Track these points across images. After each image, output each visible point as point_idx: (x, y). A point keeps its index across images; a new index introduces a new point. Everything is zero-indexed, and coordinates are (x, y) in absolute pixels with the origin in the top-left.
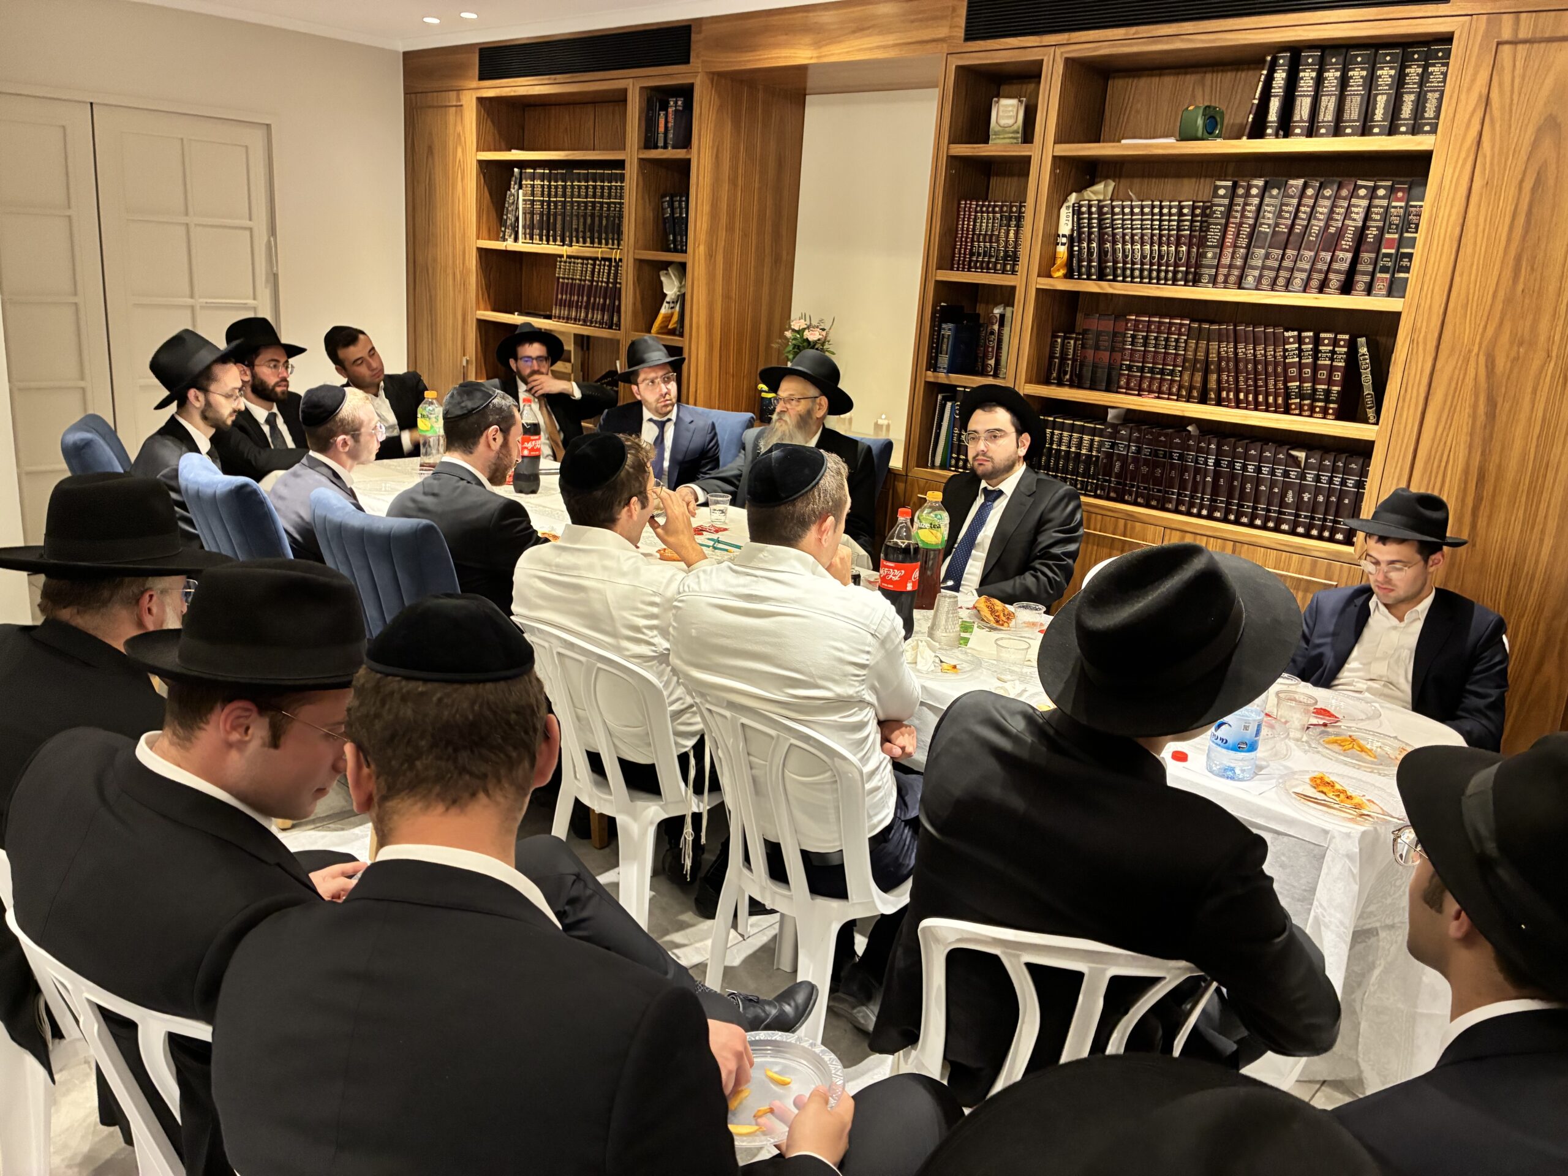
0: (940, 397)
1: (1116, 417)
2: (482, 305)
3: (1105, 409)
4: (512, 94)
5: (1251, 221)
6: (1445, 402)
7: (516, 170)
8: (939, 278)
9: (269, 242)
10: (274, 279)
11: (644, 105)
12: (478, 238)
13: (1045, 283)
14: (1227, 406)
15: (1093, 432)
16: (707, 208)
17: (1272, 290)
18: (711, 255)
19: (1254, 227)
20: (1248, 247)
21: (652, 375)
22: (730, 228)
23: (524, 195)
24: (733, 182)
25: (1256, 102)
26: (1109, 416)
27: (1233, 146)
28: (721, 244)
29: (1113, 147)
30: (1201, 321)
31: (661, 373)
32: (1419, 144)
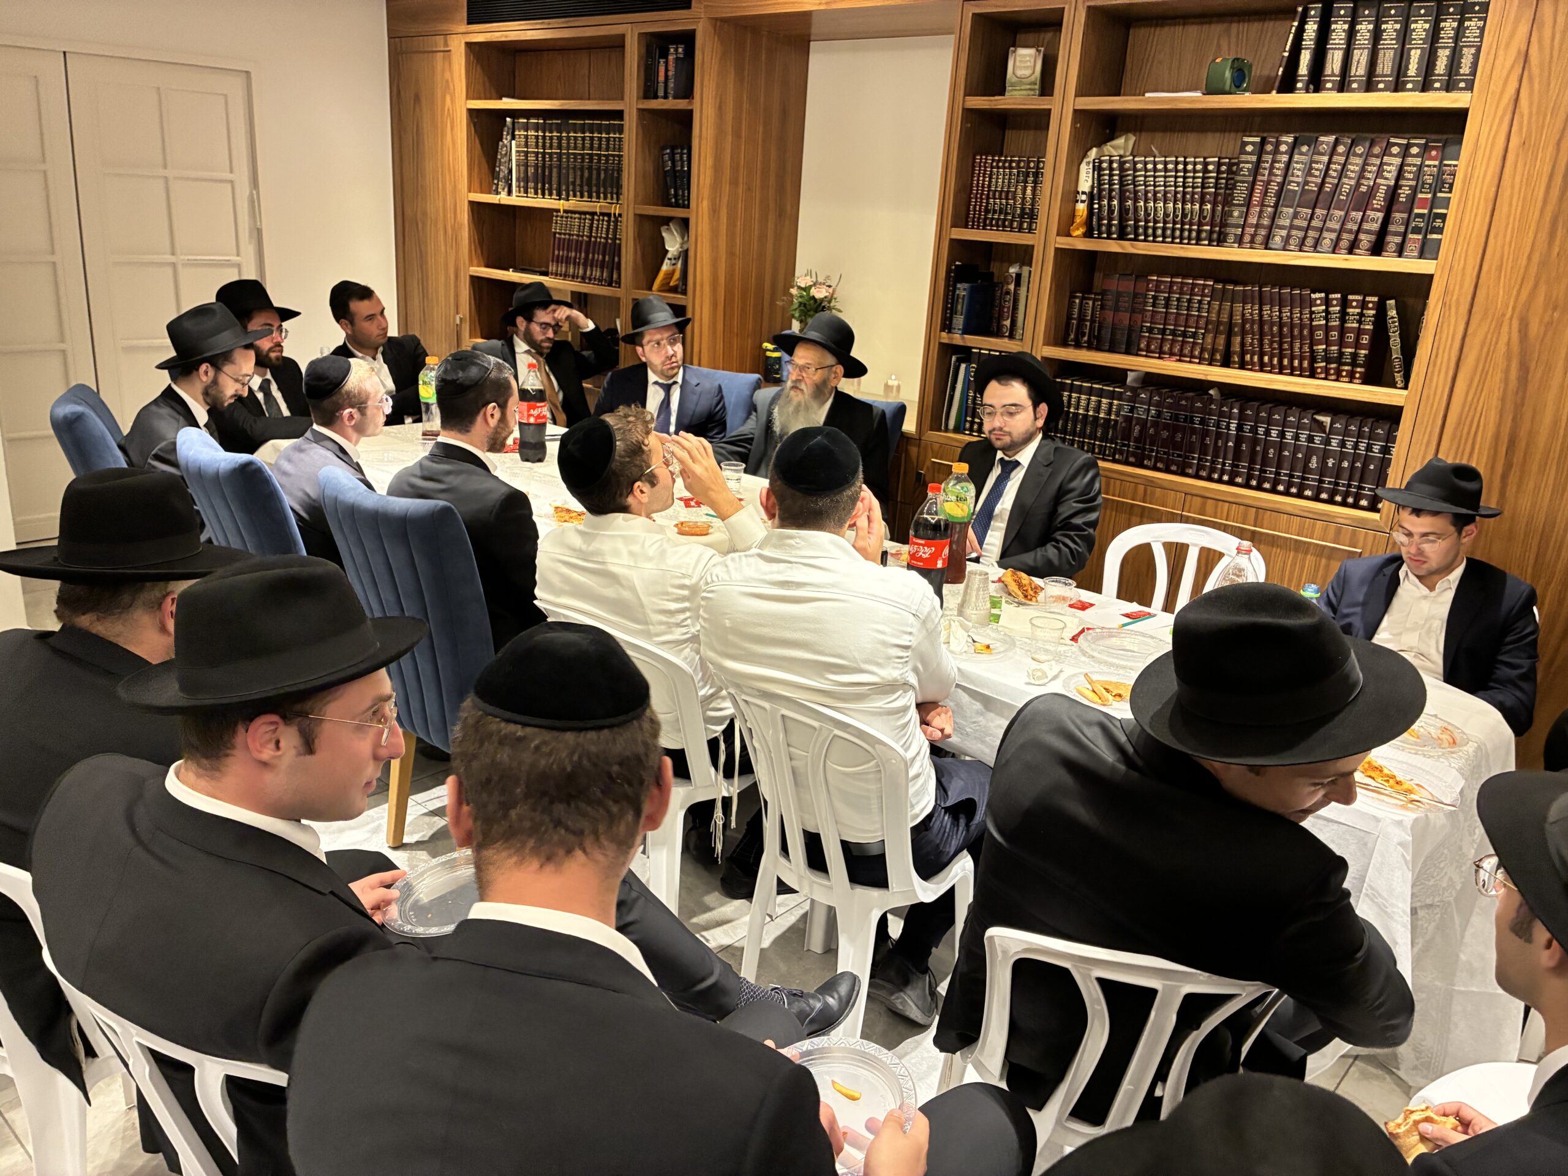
0: (954, 358)
1: (1135, 380)
2: (475, 262)
3: (1124, 372)
4: (503, 39)
5: (1279, 179)
6: (1476, 367)
7: (508, 119)
8: (954, 237)
9: (251, 194)
10: (258, 234)
11: (643, 51)
12: (470, 191)
13: (1064, 242)
14: (1251, 370)
15: (1112, 396)
16: (710, 162)
17: (1301, 251)
18: (714, 211)
19: (1282, 185)
20: (1276, 206)
21: (658, 337)
22: (734, 182)
23: (518, 146)
24: (737, 134)
25: (1286, 54)
26: (1129, 380)
27: (1263, 101)
28: (725, 200)
29: (1136, 101)
30: (1225, 282)
31: (666, 335)
32: (1456, 101)
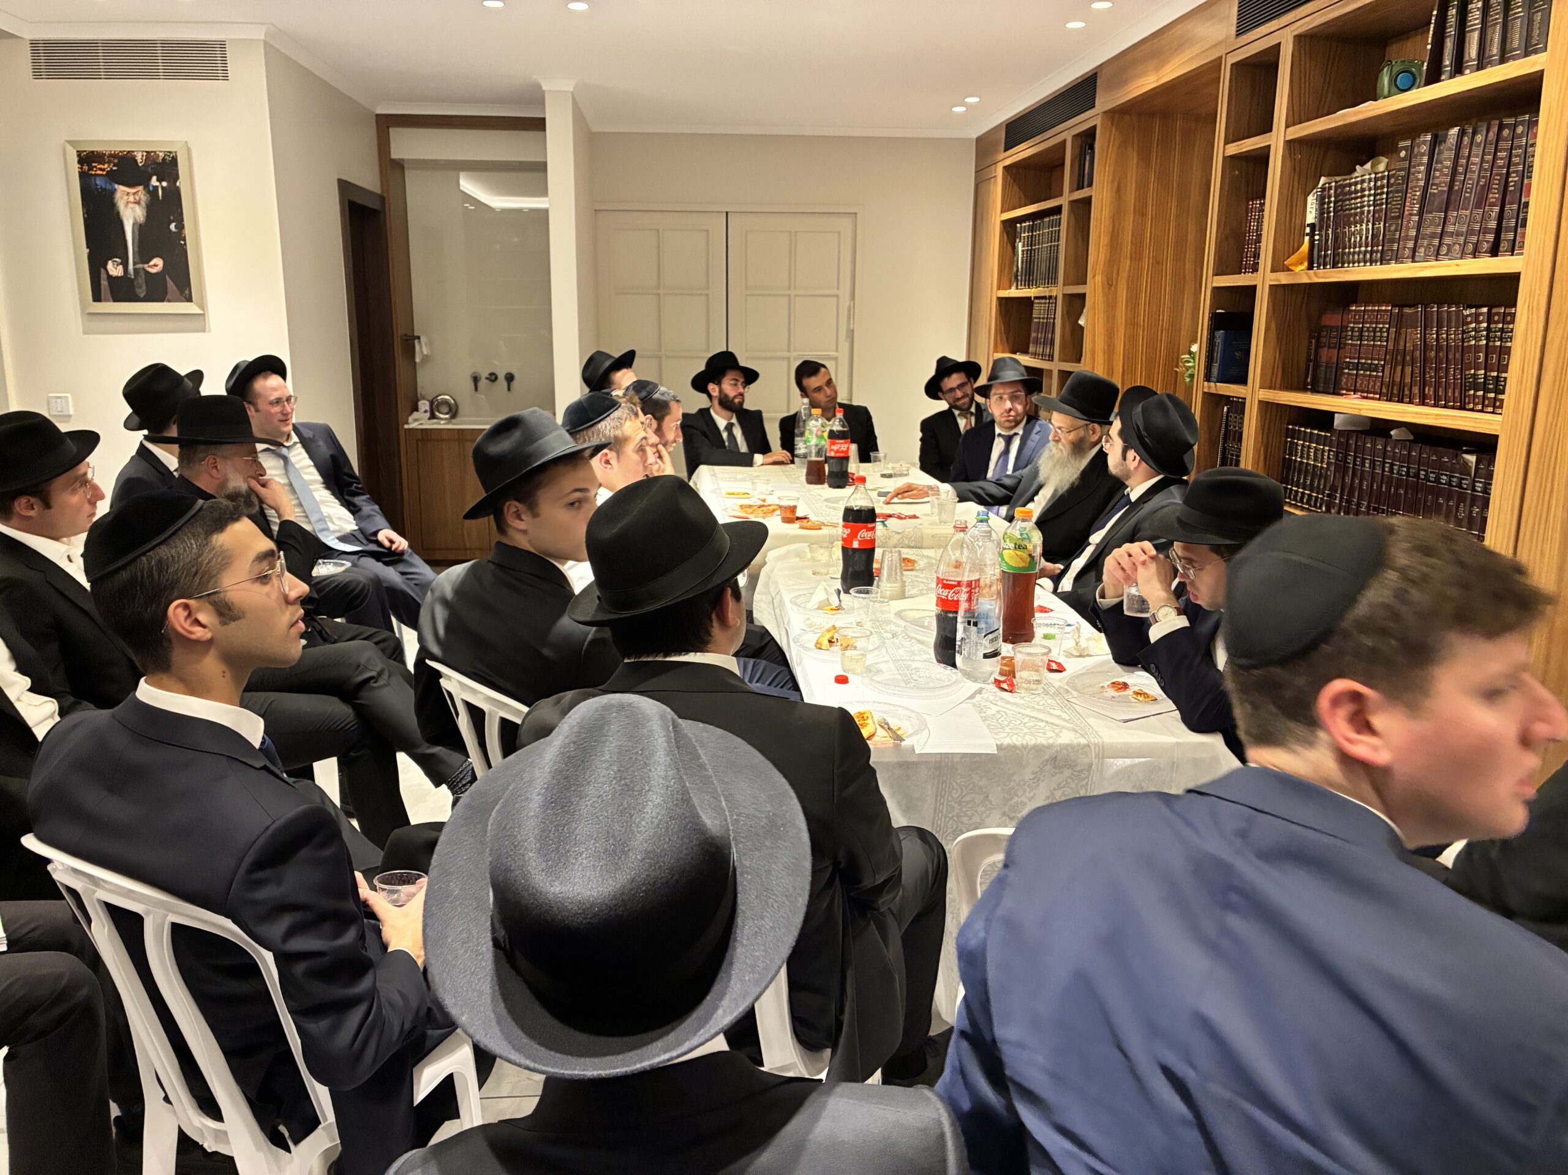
1: (1344, 423)
3: (1330, 415)
4: (1017, 159)
5: (1422, 183)
7: (1018, 225)
8: (1215, 285)
12: (999, 289)
15: (1319, 440)
16: (1105, 240)
17: (1437, 260)
18: (1110, 284)
19: (1425, 189)
20: (1421, 213)
22: (1137, 257)
23: (1023, 246)
24: (1141, 212)
25: (1429, 47)
26: (1336, 423)
28: (1124, 274)
30: (1401, 306)
32: (1534, 65)
